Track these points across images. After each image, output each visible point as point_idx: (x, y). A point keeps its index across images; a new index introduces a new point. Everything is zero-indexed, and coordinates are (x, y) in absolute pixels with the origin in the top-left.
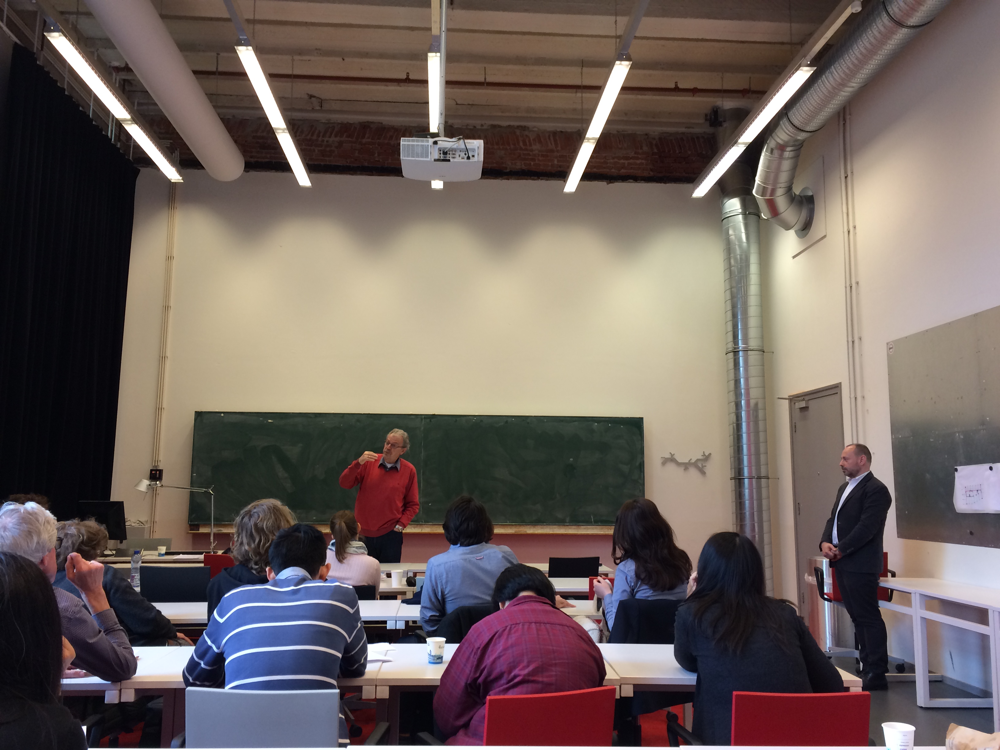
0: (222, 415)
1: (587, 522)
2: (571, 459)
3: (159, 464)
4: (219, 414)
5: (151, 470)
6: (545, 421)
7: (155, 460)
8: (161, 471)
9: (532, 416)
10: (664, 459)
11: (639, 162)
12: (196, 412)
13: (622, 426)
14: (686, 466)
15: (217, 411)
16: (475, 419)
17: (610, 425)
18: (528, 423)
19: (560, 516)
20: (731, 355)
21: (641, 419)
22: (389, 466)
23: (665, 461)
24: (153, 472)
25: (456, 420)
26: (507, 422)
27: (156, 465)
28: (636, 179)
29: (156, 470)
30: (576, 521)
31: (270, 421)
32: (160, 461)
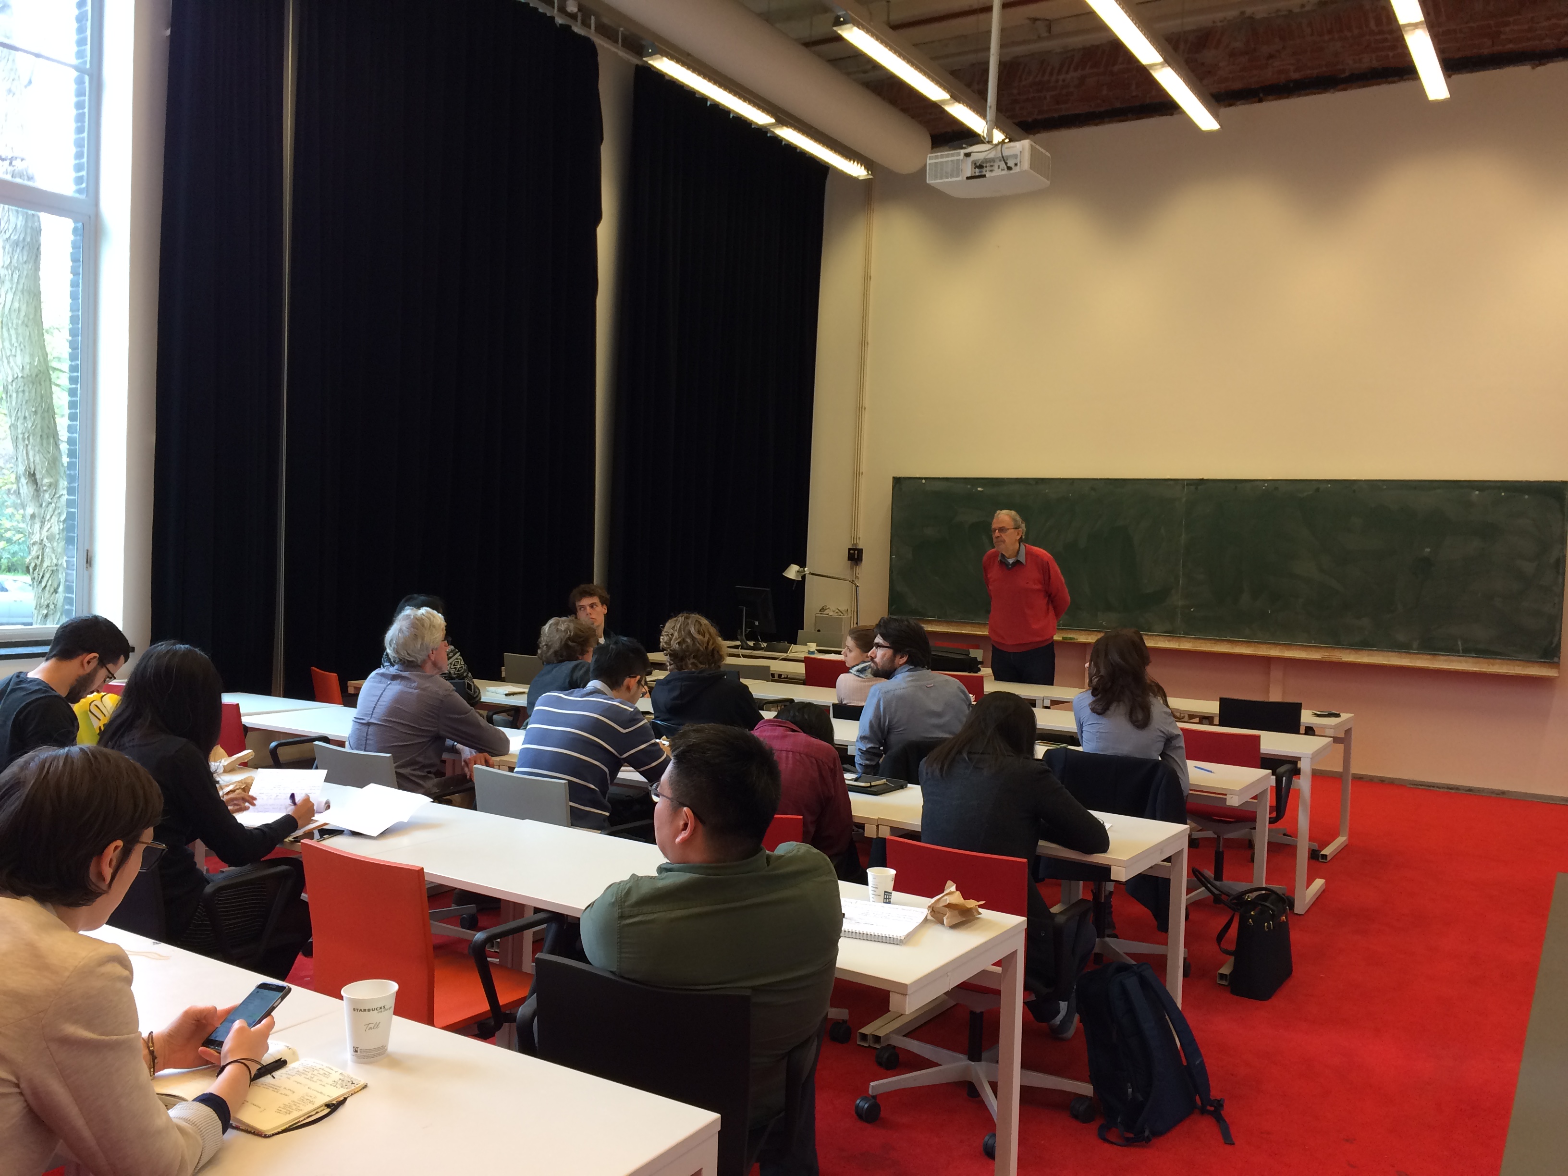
0: (924, 481)
1: (1451, 650)
2: (1428, 550)
3: (858, 542)
4: (920, 481)
5: (850, 550)
6: (1385, 487)
7: (855, 538)
8: (860, 551)
9: (1361, 480)
12: (894, 478)
13: (1527, 497)
15: (918, 476)
16: (1266, 485)
17: (1503, 494)
18: (1354, 491)
19: (1401, 637)
21: (1565, 484)
22: (1011, 561)
24: (851, 552)
25: (1236, 488)
26: (1318, 490)
27: (855, 543)
29: (854, 550)
30: (1430, 647)
31: (979, 489)
32: (859, 538)
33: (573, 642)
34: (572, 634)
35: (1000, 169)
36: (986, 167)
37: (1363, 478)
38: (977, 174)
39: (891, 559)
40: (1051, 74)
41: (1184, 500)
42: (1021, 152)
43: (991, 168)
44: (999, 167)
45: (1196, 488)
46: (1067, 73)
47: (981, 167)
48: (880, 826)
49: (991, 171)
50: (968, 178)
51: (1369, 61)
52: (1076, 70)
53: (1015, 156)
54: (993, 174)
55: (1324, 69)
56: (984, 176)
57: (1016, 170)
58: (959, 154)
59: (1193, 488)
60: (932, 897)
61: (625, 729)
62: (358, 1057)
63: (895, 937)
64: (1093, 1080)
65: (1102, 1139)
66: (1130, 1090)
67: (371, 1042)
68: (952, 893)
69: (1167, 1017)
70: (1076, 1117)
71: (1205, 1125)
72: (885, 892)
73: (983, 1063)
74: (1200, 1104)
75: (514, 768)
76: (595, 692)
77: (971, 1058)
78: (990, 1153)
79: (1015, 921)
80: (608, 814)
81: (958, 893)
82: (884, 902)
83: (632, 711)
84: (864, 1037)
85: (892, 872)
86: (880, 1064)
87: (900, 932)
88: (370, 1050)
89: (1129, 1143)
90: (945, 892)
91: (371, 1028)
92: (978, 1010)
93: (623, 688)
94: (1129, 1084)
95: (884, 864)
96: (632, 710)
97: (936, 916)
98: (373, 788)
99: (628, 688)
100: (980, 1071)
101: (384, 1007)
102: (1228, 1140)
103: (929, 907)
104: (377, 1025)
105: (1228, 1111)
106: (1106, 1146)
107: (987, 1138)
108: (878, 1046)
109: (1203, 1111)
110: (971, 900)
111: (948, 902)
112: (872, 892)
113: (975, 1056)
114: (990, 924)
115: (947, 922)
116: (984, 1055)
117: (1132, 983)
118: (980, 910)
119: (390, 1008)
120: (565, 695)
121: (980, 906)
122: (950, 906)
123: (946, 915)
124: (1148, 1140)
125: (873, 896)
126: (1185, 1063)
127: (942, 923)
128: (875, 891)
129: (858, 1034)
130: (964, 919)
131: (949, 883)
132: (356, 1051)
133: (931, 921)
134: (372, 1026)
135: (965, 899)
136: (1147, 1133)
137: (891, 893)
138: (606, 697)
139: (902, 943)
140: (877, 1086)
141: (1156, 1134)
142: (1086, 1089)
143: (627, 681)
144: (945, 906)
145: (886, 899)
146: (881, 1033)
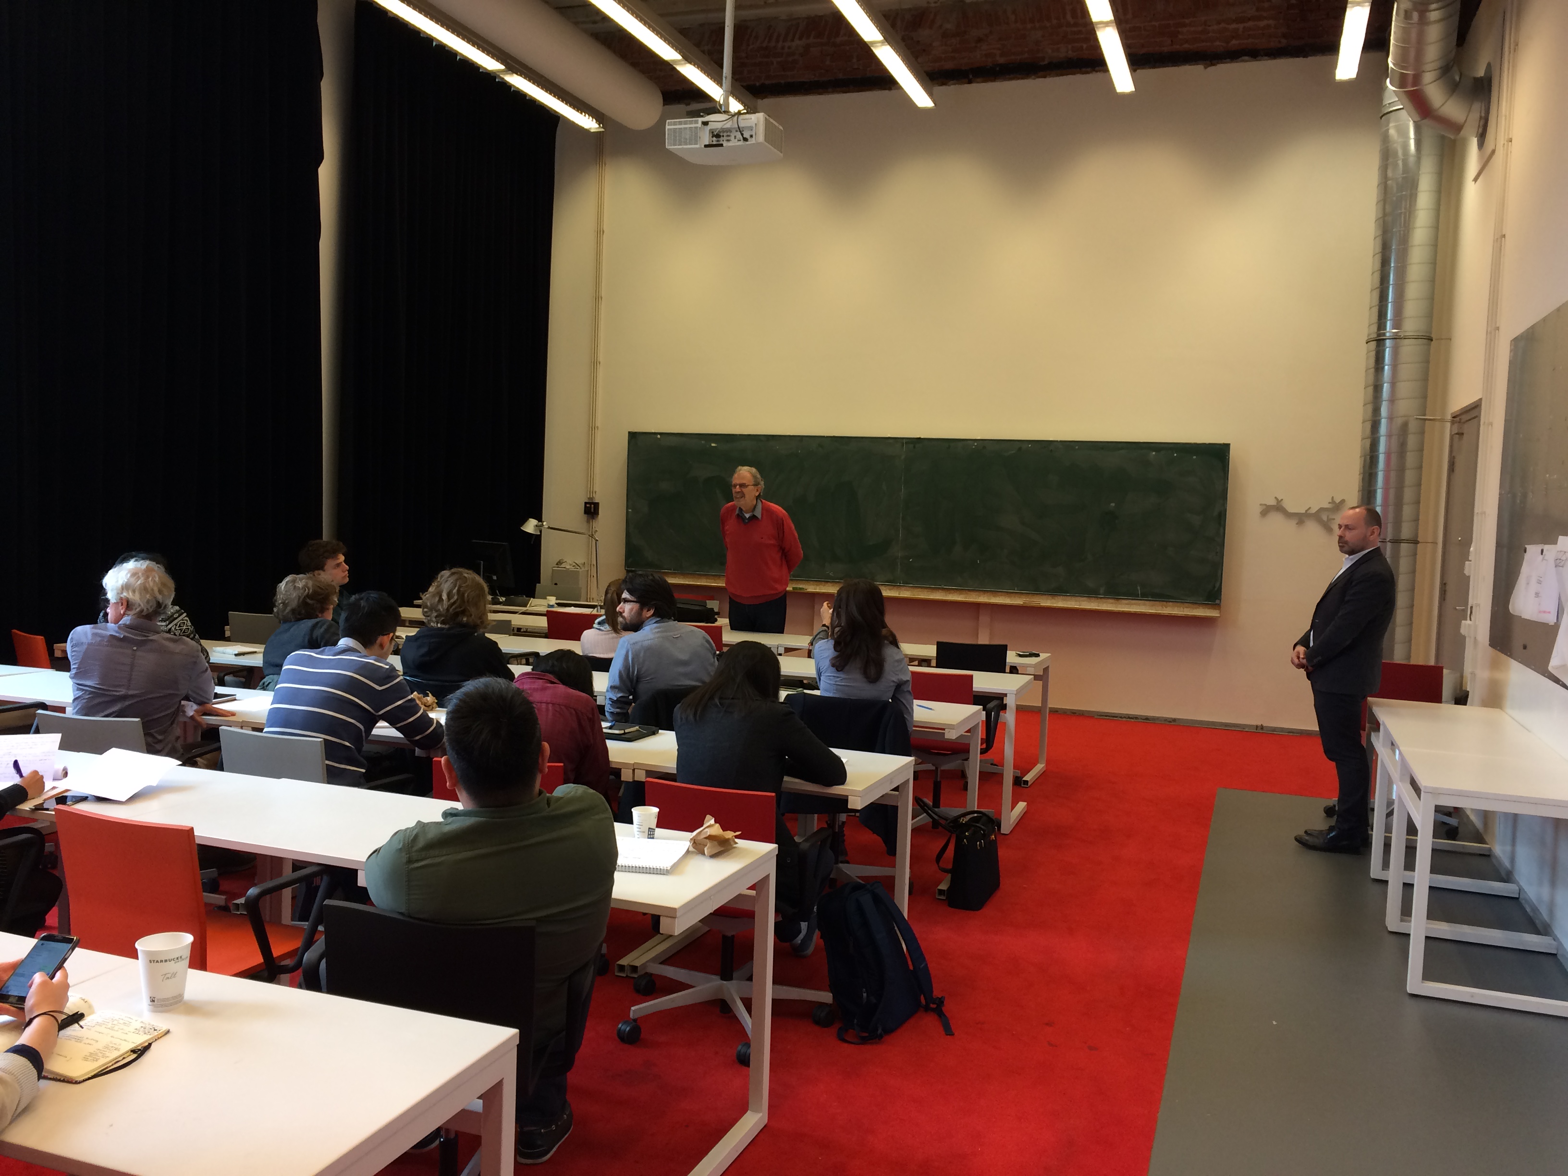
0: (659, 436)
1: (1131, 594)
2: (1113, 504)
3: (594, 496)
4: (653, 436)
5: (586, 503)
6: (1077, 447)
7: (592, 491)
8: (596, 505)
9: (1057, 441)
10: (1265, 507)
11: (1262, 24)
12: (629, 432)
13: (1195, 457)
14: (1301, 518)
15: (653, 431)
16: (976, 444)
17: (1175, 455)
18: (1051, 451)
19: (1091, 583)
20: (1373, 345)
21: (1227, 446)
22: (747, 516)
23: (1266, 511)
24: (588, 505)
25: (950, 446)
27: (591, 497)
28: (1254, 54)
29: (590, 503)
30: (1114, 592)
31: (713, 445)
32: (595, 492)
33: (312, 599)
34: (311, 591)
35: (736, 140)
36: (723, 136)
37: (1059, 439)
38: (715, 143)
39: (627, 512)
40: (777, 41)
41: (903, 457)
42: (756, 124)
43: (728, 138)
44: (735, 137)
45: (914, 447)
46: (793, 40)
47: (718, 136)
48: (636, 770)
49: (728, 141)
50: (706, 146)
51: (1065, 52)
52: (800, 39)
53: (751, 128)
54: (730, 144)
55: (1026, 55)
56: (721, 145)
57: (752, 141)
58: (696, 122)
59: (911, 446)
60: (692, 831)
61: (381, 686)
62: (154, 1006)
63: (662, 868)
64: (832, 989)
65: (840, 1040)
66: (865, 995)
67: (168, 990)
68: (711, 826)
69: (896, 928)
70: (817, 1022)
71: (929, 1021)
72: (649, 828)
73: (734, 982)
74: (925, 1004)
75: (263, 729)
76: (347, 650)
77: (724, 978)
78: (744, 1061)
79: (767, 848)
80: (364, 771)
81: (717, 825)
82: (648, 838)
83: (387, 669)
84: (622, 968)
85: (656, 810)
86: (638, 991)
87: (667, 864)
88: (168, 999)
89: (864, 1041)
90: (705, 826)
91: (168, 978)
92: (729, 934)
93: (376, 647)
94: (864, 990)
95: (643, 804)
96: (388, 667)
97: (698, 847)
98: (115, 753)
99: (382, 646)
100: (733, 990)
101: (181, 957)
102: (949, 1032)
103: (691, 839)
104: (174, 975)
105: (949, 1007)
106: (846, 1045)
107: (740, 1047)
108: (636, 976)
109: (927, 1009)
110: (729, 831)
111: (708, 834)
112: (638, 830)
113: (726, 976)
114: (745, 852)
115: (707, 852)
116: (735, 975)
117: (866, 900)
118: (737, 840)
119: (187, 957)
120: (316, 654)
121: (737, 837)
122: (710, 838)
123: (706, 846)
124: (880, 1037)
125: (638, 833)
126: (911, 968)
127: (703, 853)
128: (640, 828)
129: (615, 965)
130: (722, 849)
131: (708, 817)
132: (154, 1001)
133: (693, 852)
134: (169, 976)
135: (723, 831)
136: (880, 1031)
137: (654, 829)
138: (360, 654)
139: (669, 873)
140: (637, 1010)
141: (888, 1031)
142: (826, 997)
143: (380, 639)
144: (706, 838)
145: (650, 835)
146: (637, 963)
